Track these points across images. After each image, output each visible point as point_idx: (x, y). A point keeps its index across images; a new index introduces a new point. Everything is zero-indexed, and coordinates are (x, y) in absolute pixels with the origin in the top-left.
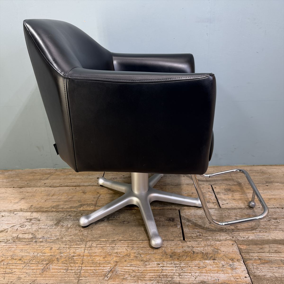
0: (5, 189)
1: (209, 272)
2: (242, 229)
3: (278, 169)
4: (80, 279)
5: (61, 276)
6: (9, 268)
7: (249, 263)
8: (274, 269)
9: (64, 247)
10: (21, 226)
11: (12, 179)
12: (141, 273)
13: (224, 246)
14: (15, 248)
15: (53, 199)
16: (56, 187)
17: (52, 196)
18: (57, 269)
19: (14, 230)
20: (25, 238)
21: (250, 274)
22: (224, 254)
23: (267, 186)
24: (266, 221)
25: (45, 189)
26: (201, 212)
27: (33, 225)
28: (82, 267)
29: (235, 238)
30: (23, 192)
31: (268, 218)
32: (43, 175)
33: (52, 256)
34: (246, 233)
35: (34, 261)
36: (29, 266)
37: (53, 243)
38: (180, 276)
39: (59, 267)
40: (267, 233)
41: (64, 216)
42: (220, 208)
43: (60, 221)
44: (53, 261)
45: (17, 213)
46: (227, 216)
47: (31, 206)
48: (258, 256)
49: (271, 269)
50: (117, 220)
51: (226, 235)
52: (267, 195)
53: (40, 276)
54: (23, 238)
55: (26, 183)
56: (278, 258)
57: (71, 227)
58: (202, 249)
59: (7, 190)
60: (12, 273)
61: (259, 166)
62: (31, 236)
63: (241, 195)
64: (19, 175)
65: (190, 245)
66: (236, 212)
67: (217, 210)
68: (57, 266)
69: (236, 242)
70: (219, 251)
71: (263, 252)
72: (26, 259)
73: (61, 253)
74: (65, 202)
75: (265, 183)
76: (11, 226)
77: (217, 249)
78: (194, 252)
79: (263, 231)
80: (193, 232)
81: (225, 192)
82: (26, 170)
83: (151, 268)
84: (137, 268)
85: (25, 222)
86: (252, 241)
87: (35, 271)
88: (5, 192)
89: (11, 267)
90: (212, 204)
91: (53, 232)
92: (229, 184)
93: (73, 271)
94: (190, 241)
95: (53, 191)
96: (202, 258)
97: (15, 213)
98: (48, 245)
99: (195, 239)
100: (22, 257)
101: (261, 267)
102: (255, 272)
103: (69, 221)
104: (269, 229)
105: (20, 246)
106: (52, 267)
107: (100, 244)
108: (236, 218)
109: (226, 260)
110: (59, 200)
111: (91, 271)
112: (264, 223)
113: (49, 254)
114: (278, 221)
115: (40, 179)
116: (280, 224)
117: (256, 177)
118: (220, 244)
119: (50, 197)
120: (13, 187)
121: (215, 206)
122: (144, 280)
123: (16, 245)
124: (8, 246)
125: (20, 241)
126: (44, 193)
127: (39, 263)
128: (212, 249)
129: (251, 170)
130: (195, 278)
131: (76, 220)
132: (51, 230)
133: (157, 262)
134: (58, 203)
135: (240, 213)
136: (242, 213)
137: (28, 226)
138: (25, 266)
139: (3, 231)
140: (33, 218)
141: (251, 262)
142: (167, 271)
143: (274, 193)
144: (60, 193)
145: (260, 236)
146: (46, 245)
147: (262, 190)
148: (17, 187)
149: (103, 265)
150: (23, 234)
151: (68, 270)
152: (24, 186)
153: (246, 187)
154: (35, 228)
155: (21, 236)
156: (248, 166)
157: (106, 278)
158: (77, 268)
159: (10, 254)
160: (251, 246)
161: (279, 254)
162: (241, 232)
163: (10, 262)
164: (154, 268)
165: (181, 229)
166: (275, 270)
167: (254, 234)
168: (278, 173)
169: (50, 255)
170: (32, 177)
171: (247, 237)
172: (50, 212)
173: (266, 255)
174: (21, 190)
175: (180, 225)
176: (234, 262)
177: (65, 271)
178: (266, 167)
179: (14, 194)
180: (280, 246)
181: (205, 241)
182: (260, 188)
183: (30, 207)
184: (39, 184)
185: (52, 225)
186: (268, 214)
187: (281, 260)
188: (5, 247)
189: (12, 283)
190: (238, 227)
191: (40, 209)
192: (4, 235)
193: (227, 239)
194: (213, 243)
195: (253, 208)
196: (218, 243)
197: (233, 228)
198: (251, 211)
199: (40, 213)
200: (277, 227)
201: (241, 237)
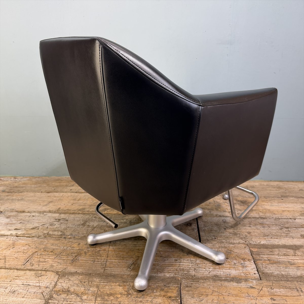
0: (34, 193)
1: (222, 268)
2: (255, 235)
4: (106, 269)
5: (89, 266)
6: (43, 258)
7: (259, 263)
10: (51, 225)
11: (39, 185)
12: (160, 266)
13: (237, 248)
14: (47, 242)
15: (79, 203)
16: (81, 193)
17: (78, 200)
18: (85, 260)
19: (45, 228)
20: (55, 234)
21: (259, 271)
22: (237, 255)
23: (282, 199)
24: (278, 229)
25: (71, 194)
27: (62, 224)
28: (108, 260)
29: (247, 242)
30: (50, 196)
31: (280, 227)
32: (69, 182)
33: (80, 250)
34: (258, 238)
35: (64, 253)
36: (60, 257)
37: (81, 240)
38: (195, 271)
39: (87, 259)
40: (278, 239)
41: (90, 218)
43: (86, 222)
44: (82, 254)
45: (46, 214)
48: (267, 258)
49: (278, 268)
51: (239, 239)
52: (282, 208)
53: (70, 265)
54: (53, 235)
55: (53, 189)
56: (286, 260)
57: (97, 227)
60: (46, 262)
61: (276, 181)
62: (60, 233)
64: (46, 182)
66: (250, 220)
68: (85, 258)
69: (248, 246)
70: (232, 252)
71: (272, 255)
72: (57, 251)
73: (88, 248)
74: (91, 206)
75: (281, 196)
76: (42, 224)
77: (231, 251)
79: (274, 238)
80: (208, 236)
82: (52, 177)
83: (169, 263)
84: (156, 263)
85: (55, 222)
86: (263, 245)
87: (65, 261)
88: (34, 196)
89: (44, 257)
90: (228, 213)
91: (81, 231)
93: (100, 263)
95: (78, 196)
97: (45, 214)
98: (76, 241)
99: (211, 241)
100: (54, 249)
101: (270, 266)
102: (264, 270)
103: (95, 222)
104: (280, 236)
105: (51, 241)
106: (81, 258)
107: (123, 242)
108: (250, 226)
109: (238, 259)
110: (85, 204)
111: (116, 263)
112: (276, 231)
113: (78, 248)
114: (290, 229)
115: (67, 186)
116: (291, 232)
117: (272, 191)
118: (233, 246)
119: (77, 202)
120: (41, 192)
122: (163, 272)
123: (47, 240)
124: (40, 241)
125: (50, 237)
126: (70, 198)
127: (68, 255)
128: (226, 250)
129: (268, 185)
130: (208, 273)
131: (101, 222)
132: (78, 229)
133: (175, 259)
134: (84, 207)
135: (254, 222)
136: (256, 222)
137: (57, 225)
138: (56, 257)
139: (35, 228)
140: (62, 219)
141: (261, 262)
142: (184, 266)
143: (288, 206)
144: (85, 198)
145: (271, 242)
146: (75, 241)
147: (277, 203)
148: (44, 192)
149: (126, 259)
150: (53, 231)
151: (95, 261)
152: (52, 191)
154: (63, 226)
155: (51, 233)
156: (265, 181)
157: (129, 269)
158: (103, 260)
159: (43, 247)
160: (262, 249)
161: (287, 257)
162: (253, 238)
163: (43, 253)
164: (172, 263)
165: (197, 233)
166: (282, 269)
167: (265, 240)
168: (294, 188)
169: (79, 249)
170: (59, 184)
171: (259, 241)
172: (76, 214)
173: (275, 257)
174: (49, 194)
175: (197, 229)
176: (246, 261)
177: (92, 262)
178: (283, 182)
179: (43, 198)
180: (288, 250)
181: (219, 244)
182: (276, 201)
183: (58, 209)
184: (66, 190)
185: (79, 225)
186: (281, 224)
187: (289, 262)
188: (37, 241)
189: (46, 270)
190: (252, 234)
191: (68, 211)
192: (36, 231)
193: (241, 242)
194: (226, 245)
195: (267, 218)
196: (231, 245)
197: (247, 234)
198: (265, 220)
199: (68, 215)
200: (288, 235)
201: (253, 241)
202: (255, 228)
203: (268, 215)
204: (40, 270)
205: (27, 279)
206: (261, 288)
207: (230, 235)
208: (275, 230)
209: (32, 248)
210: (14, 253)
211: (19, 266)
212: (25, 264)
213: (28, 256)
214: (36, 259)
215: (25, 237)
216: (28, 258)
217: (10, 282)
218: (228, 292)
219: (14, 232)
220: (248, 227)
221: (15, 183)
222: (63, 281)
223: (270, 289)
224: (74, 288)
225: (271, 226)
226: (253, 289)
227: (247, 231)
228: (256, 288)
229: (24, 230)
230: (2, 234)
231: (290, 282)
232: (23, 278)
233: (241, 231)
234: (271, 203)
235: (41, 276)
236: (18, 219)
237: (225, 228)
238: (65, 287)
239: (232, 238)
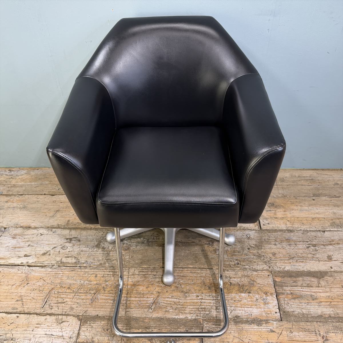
0: (36, 196)
1: (243, 306)
2: (280, 258)
3: (329, 175)
4: (127, 310)
5: (110, 307)
6: (61, 298)
7: (281, 297)
8: (302, 305)
9: (108, 275)
10: (63, 248)
11: (40, 182)
12: (182, 305)
13: (260, 277)
14: (62, 274)
18: (104, 299)
19: (56, 252)
20: (69, 262)
21: (280, 309)
22: (259, 287)
23: (314, 200)
24: (305, 248)
26: (241, 235)
27: (74, 247)
28: (128, 298)
29: (271, 268)
30: (56, 201)
31: (307, 245)
33: (98, 284)
34: (283, 262)
35: (82, 289)
36: (78, 295)
37: (97, 269)
38: (217, 310)
39: (107, 297)
40: (303, 263)
41: (103, 236)
42: (261, 229)
43: (100, 242)
44: (100, 290)
45: (55, 231)
46: (267, 241)
47: (68, 221)
48: (290, 290)
49: (300, 304)
50: (156, 242)
51: (263, 264)
52: (312, 214)
53: (90, 306)
54: (67, 263)
55: (57, 188)
56: (309, 293)
58: (239, 280)
59: (38, 198)
60: (64, 303)
61: (309, 169)
62: (74, 261)
63: (284, 212)
64: (47, 177)
65: (228, 276)
66: (276, 235)
67: (257, 232)
68: (104, 296)
70: (255, 284)
71: (295, 286)
72: (74, 287)
73: (106, 281)
75: (312, 195)
76: (52, 247)
77: (253, 281)
78: (231, 283)
79: (300, 261)
80: (231, 260)
81: (268, 208)
83: (191, 301)
84: (178, 300)
85: (66, 243)
86: (288, 272)
87: (85, 301)
88: (37, 201)
89: (62, 296)
91: (96, 256)
92: (274, 197)
94: (228, 271)
96: (238, 290)
97: (54, 230)
98: (93, 271)
99: (233, 268)
100: (70, 284)
101: (291, 302)
102: (285, 308)
104: (306, 258)
105: (66, 273)
106: (100, 297)
107: (142, 272)
108: (275, 243)
109: (260, 293)
111: (136, 302)
112: (303, 251)
113: (95, 282)
114: (317, 248)
116: (318, 252)
118: (257, 274)
120: (45, 194)
121: (256, 226)
122: (185, 313)
123: (62, 271)
124: (54, 272)
125: (64, 266)
127: (87, 292)
128: (249, 280)
129: (300, 176)
130: (230, 312)
132: (93, 253)
133: (196, 294)
135: (280, 237)
136: (282, 237)
137: (70, 247)
138: (75, 295)
139: (46, 254)
140: (73, 238)
141: (283, 296)
142: (205, 304)
143: (319, 211)
145: (296, 267)
146: (91, 272)
147: (308, 206)
148: (48, 195)
149: (147, 296)
150: (66, 257)
151: (114, 300)
152: (56, 193)
153: (291, 202)
154: (76, 250)
155: (64, 260)
156: (297, 170)
157: (150, 310)
158: (123, 299)
159: (58, 282)
160: (286, 278)
161: (311, 288)
162: (278, 261)
163: (60, 291)
164: (193, 301)
166: (304, 306)
167: (290, 264)
168: (329, 181)
169: (97, 284)
171: (283, 267)
172: (88, 230)
173: (298, 289)
174: (54, 198)
176: (268, 296)
177: (112, 302)
178: (317, 172)
179: (48, 204)
180: (313, 279)
181: (242, 271)
182: (306, 203)
183: (67, 223)
185: (93, 247)
186: (309, 239)
187: (311, 296)
188: (51, 272)
189: (66, 314)
190: (276, 255)
191: (78, 225)
192: (47, 258)
193: (264, 269)
194: (249, 273)
195: (294, 231)
196: (255, 273)
197: (271, 255)
198: (292, 234)
199: (79, 231)
200: (315, 256)
201: (278, 267)
202: (281, 247)
203: (296, 225)
204: (60, 315)
205: (49, 327)
206: (281, 332)
207: (253, 258)
208: (301, 249)
209: (48, 283)
210: (29, 291)
211: (38, 309)
212: (43, 306)
213: (45, 295)
214: (54, 299)
215: (38, 268)
216: (45, 298)
217: (32, 331)
218: (249, 338)
219: (24, 260)
220: (274, 246)
221: (11, 179)
222: (86, 329)
223: (289, 333)
224: (98, 338)
225: (298, 243)
226: (273, 333)
227: (272, 252)
228: (276, 332)
229: (34, 256)
230: (12, 263)
231: (309, 324)
232: (44, 326)
233: (266, 251)
234: (301, 206)
235: (62, 323)
236: (25, 240)
237: (249, 247)
238: (89, 337)
239: (255, 262)
